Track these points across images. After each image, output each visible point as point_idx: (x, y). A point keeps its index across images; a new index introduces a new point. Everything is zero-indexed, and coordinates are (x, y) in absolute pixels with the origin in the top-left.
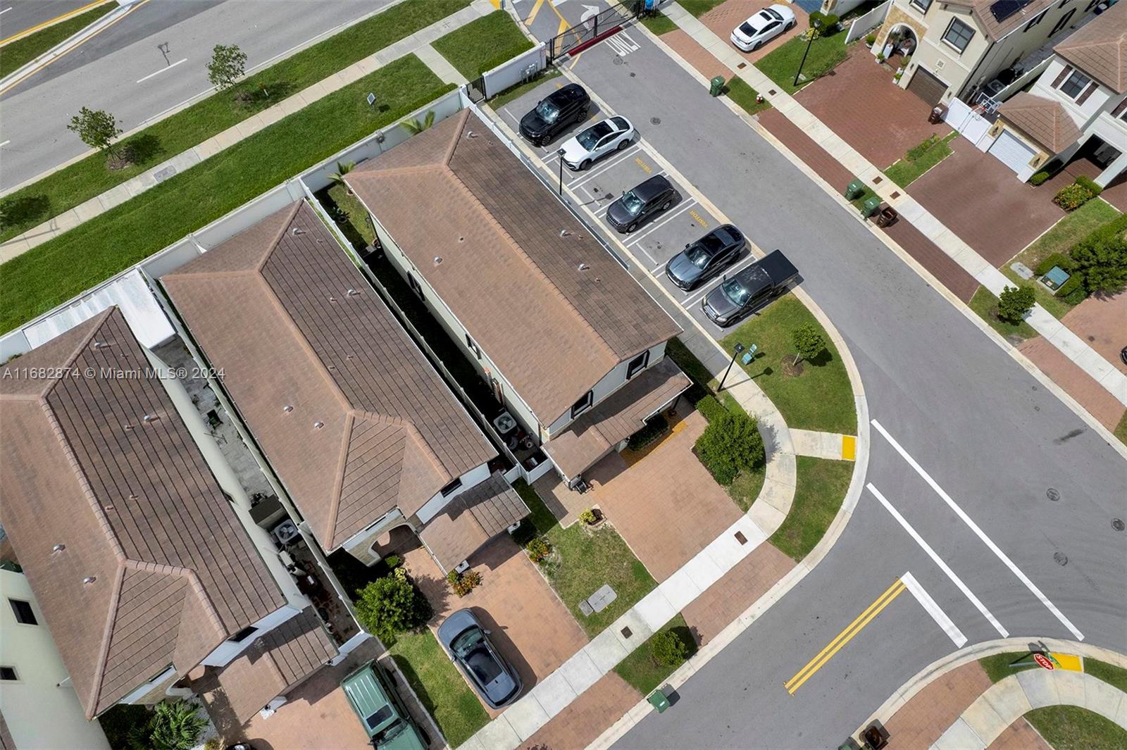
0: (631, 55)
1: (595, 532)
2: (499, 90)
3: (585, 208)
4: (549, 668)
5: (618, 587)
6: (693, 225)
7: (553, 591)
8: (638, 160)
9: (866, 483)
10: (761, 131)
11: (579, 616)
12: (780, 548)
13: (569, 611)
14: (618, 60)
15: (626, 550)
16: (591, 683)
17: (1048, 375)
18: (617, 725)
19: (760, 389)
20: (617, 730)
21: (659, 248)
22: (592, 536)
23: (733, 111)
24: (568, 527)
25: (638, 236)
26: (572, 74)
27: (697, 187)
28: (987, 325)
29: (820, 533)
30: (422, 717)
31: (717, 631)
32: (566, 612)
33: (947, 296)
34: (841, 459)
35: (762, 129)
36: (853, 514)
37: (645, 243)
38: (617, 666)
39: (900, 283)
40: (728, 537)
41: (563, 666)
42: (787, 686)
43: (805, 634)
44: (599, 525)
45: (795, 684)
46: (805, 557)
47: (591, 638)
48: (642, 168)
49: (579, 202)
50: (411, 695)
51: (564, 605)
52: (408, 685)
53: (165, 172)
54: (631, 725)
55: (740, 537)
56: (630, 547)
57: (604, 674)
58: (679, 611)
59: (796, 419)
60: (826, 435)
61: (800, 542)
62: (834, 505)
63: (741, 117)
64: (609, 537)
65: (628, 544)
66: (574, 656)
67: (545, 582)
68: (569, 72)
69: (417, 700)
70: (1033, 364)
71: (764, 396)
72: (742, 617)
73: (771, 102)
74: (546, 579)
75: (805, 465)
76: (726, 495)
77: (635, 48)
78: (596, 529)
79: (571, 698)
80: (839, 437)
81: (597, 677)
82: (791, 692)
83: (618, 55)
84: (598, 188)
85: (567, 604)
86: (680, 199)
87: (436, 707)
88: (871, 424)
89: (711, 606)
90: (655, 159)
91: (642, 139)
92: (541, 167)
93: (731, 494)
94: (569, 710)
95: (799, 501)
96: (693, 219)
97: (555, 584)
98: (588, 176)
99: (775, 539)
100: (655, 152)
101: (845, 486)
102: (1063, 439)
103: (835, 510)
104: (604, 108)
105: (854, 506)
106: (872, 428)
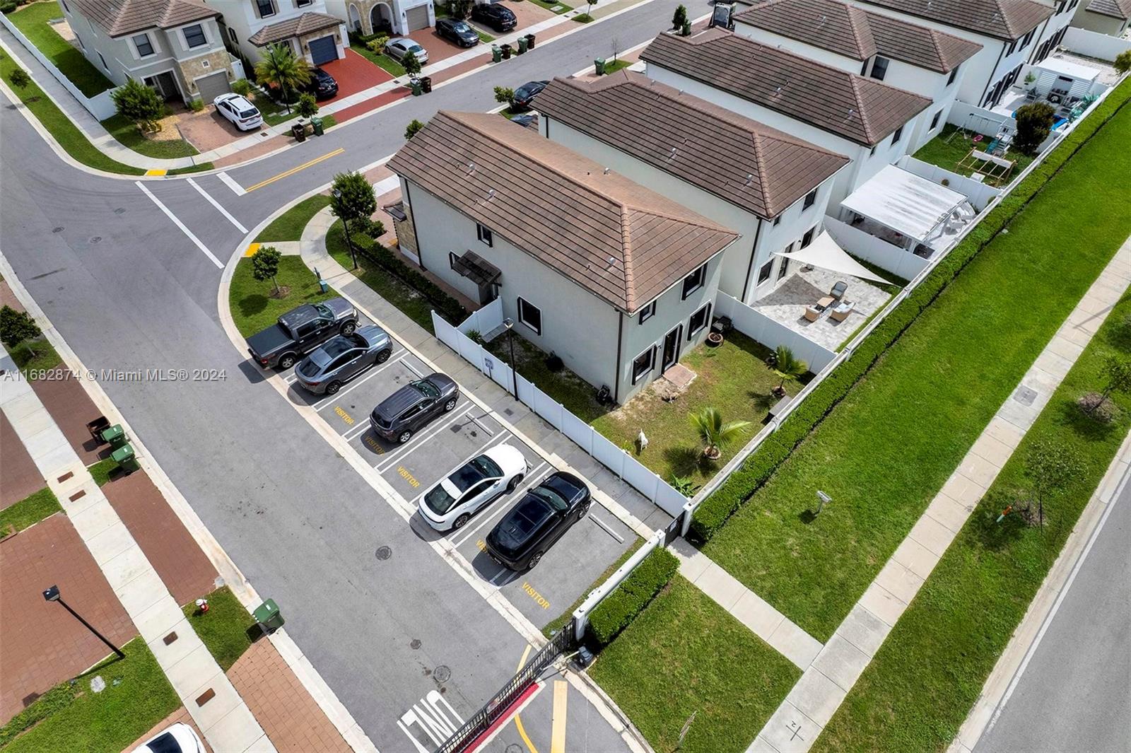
3: (487, 409)
6: (353, 407)
8: (416, 484)
9: (249, 233)
14: (440, 678)
21: (398, 378)
23: (253, 592)
26: (525, 635)
27: (338, 456)
34: (263, 243)
35: (217, 560)
36: (267, 217)
42: (344, 150)
45: (338, 151)
49: (495, 415)
59: (292, 261)
61: (315, 202)
62: (281, 220)
63: (244, 579)
68: (530, 639)
75: (295, 237)
77: (409, 718)
83: (443, 691)
84: (471, 437)
86: (364, 438)
88: (227, 266)
90: (391, 490)
91: (408, 519)
92: (550, 454)
96: (351, 414)
100: (390, 501)
101: (267, 230)
102: (55, 272)
104: (466, 570)
105: (265, 221)
106: (225, 263)
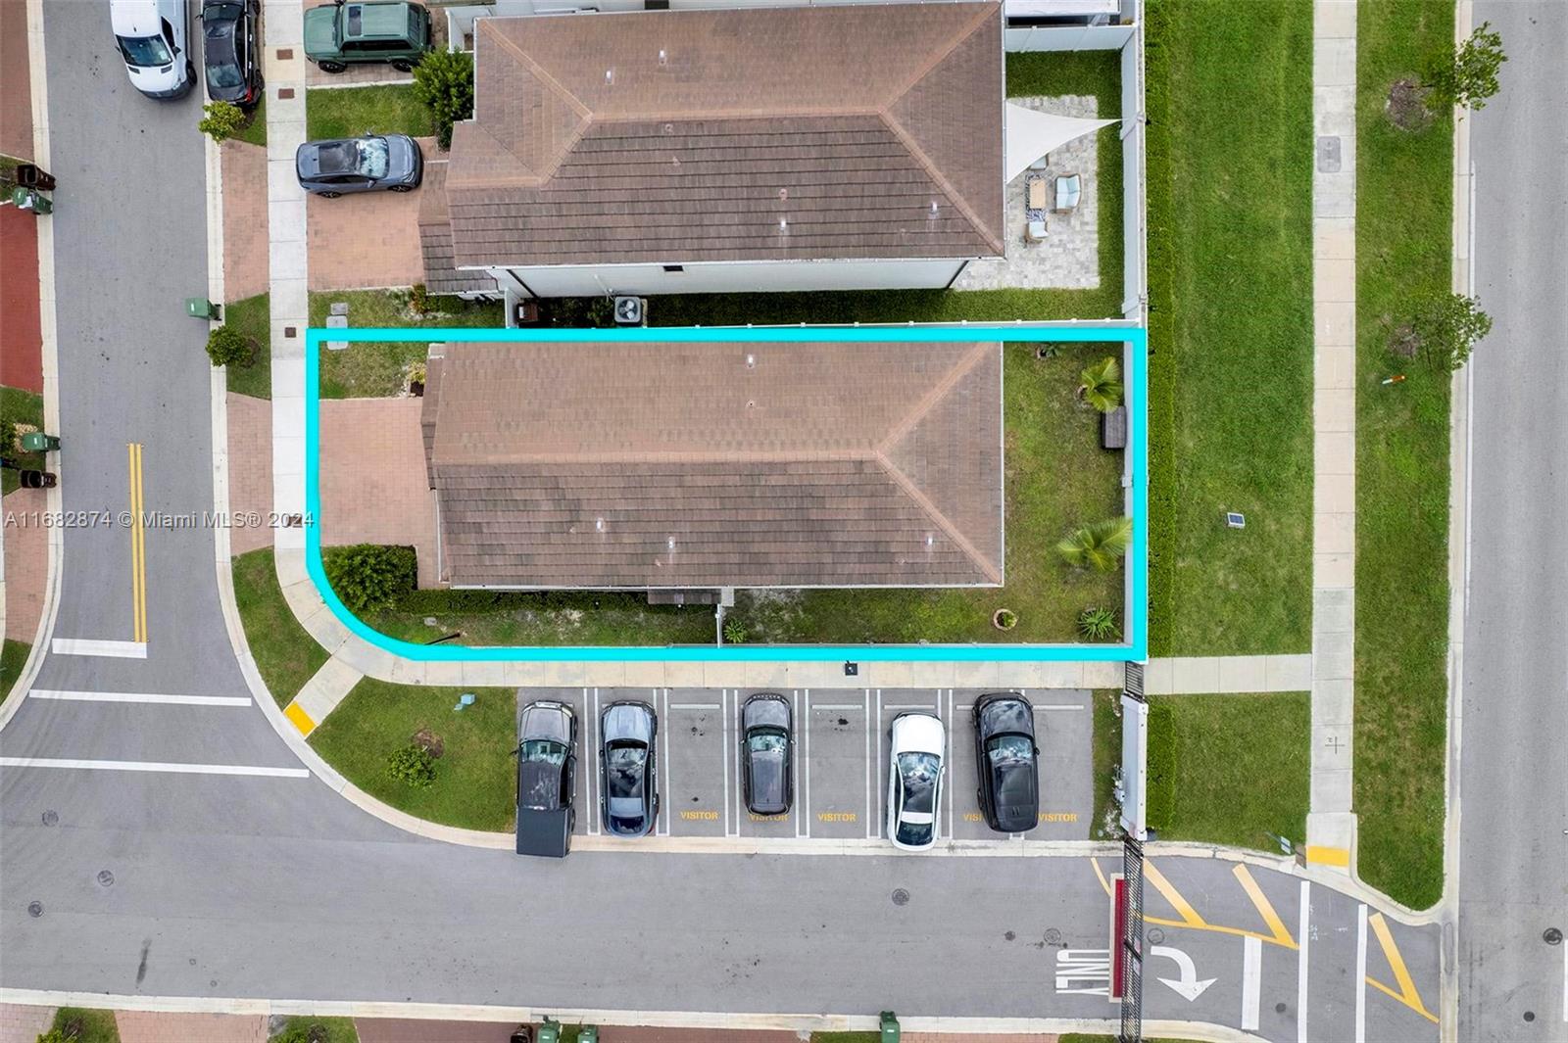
1: (404, 375)
4: (314, 232)
5: (337, 358)
6: (696, 799)
7: (379, 288)
8: (852, 817)
11: (338, 297)
12: (258, 552)
13: (350, 290)
15: (365, 393)
16: (272, 263)
17: (217, 1015)
18: (221, 260)
20: (216, 258)
21: (694, 729)
22: (404, 368)
23: (839, 1017)
25: (731, 718)
26: (1081, 854)
28: (316, 1015)
29: (243, 605)
31: (231, 422)
32: (350, 286)
33: (381, 1007)
36: (235, 657)
37: (712, 717)
38: (269, 300)
40: (302, 508)
41: (305, 246)
42: (139, 446)
43: (168, 504)
44: (407, 386)
45: (135, 454)
46: (233, 570)
47: (310, 293)
48: (834, 811)
51: (358, 289)
53: (1334, 153)
54: (211, 274)
56: (364, 399)
57: (271, 282)
58: (272, 399)
59: (369, 694)
60: (330, 709)
63: (820, 1016)
64: (390, 385)
65: (370, 399)
66: (306, 265)
67: (392, 285)
68: (1088, 853)
70: (238, 1013)
72: (225, 458)
74: (394, 289)
77: (1062, 983)
78: (406, 379)
79: (273, 236)
80: (318, 721)
81: (272, 275)
82: (132, 445)
84: (843, 727)
85: (355, 292)
88: (307, 768)
89: (256, 435)
90: (837, 841)
94: (263, 225)
95: (285, 613)
96: (703, 809)
97: (384, 294)
98: (873, 730)
99: (268, 556)
102: (146, 952)
103: (252, 641)
105: (241, 666)
106: (303, 766)
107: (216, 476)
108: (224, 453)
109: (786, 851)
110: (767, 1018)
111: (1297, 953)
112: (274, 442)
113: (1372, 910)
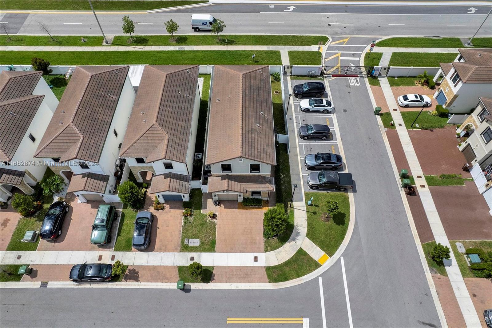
0: (354, 86)
1: (210, 221)
2: (298, 74)
3: (295, 124)
4: (160, 250)
5: (202, 243)
6: (329, 150)
7: (182, 229)
8: (327, 119)
9: (320, 276)
10: (384, 135)
11: (183, 242)
12: (267, 273)
13: (181, 238)
14: (348, 86)
15: (215, 234)
16: (168, 265)
17: (438, 294)
18: (164, 284)
19: (306, 217)
20: (163, 286)
21: (310, 150)
22: (208, 221)
23: (378, 122)
24: (203, 213)
25: (306, 142)
27: (342, 139)
28: (425, 257)
29: (286, 279)
30: (114, 235)
31: (221, 282)
32: (180, 238)
33: (414, 235)
34: (317, 261)
35: (385, 134)
36: (305, 282)
37: (306, 146)
38: (180, 266)
39: (397, 218)
40: (252, 255)
41: (164, 253)
42: (228, 319)
43: (250, 308)
44: (213, 220)
45: (231, 321)
46: (273, 283)
47: (180, 251)
48: (326, 123)
49: (295, 120)
50: (117, 227)
51: (181, 235)
52: (119, 223)
53: (181, 48)
54: (168, 287)
55: (256, 259)
56: (216, 234)
57: (174, 265)
58: (214, 265)
59: (312, 235)
60: (318, 248)
61: (276, 276)
62: (300, 274)
63: (380, 126)
64: (213, 226)
65: (216, 232)
66: (170, 253)
67: (181, 224)
68: (327, 81)
69: (118, 229)
70: (434, 286)
71: (306, 220)
72: (234, 284)
73: (396, 128)
74: (183, 224)
75: (301, 253)
76: (263, 241)
77: (358, 85)
78: (211, 220)
79: (158, 264)
80: (323, 253)
81: (172, 265)
82: (228, 322)
83: (349, 84)
84: (305, 120)
85: (182, 236)
86: (332, 139)
87: (121, 235)
88: (340, 257)
89: (226, 272)
90: (334, 122)
91: (335, 114)
92: (291, 104)
93: (265, 242)
94: (154, 267)
95: (287, 263)
96: (331, 149)
97: (184, 227)
98: (305, 115)
99: (268, 269)
100: (336, 120)
101: (310, 271)
102: (424, 323)
103: (299, 276)
104: (330, 97)
105: (308, 280)
106: (339, 259)
107: (240, 288)
108: (232, 285)
109: (339, 132)
110: (384, 137)
111: (341, 53)
112: (229, 266)
113: (330, 44)
